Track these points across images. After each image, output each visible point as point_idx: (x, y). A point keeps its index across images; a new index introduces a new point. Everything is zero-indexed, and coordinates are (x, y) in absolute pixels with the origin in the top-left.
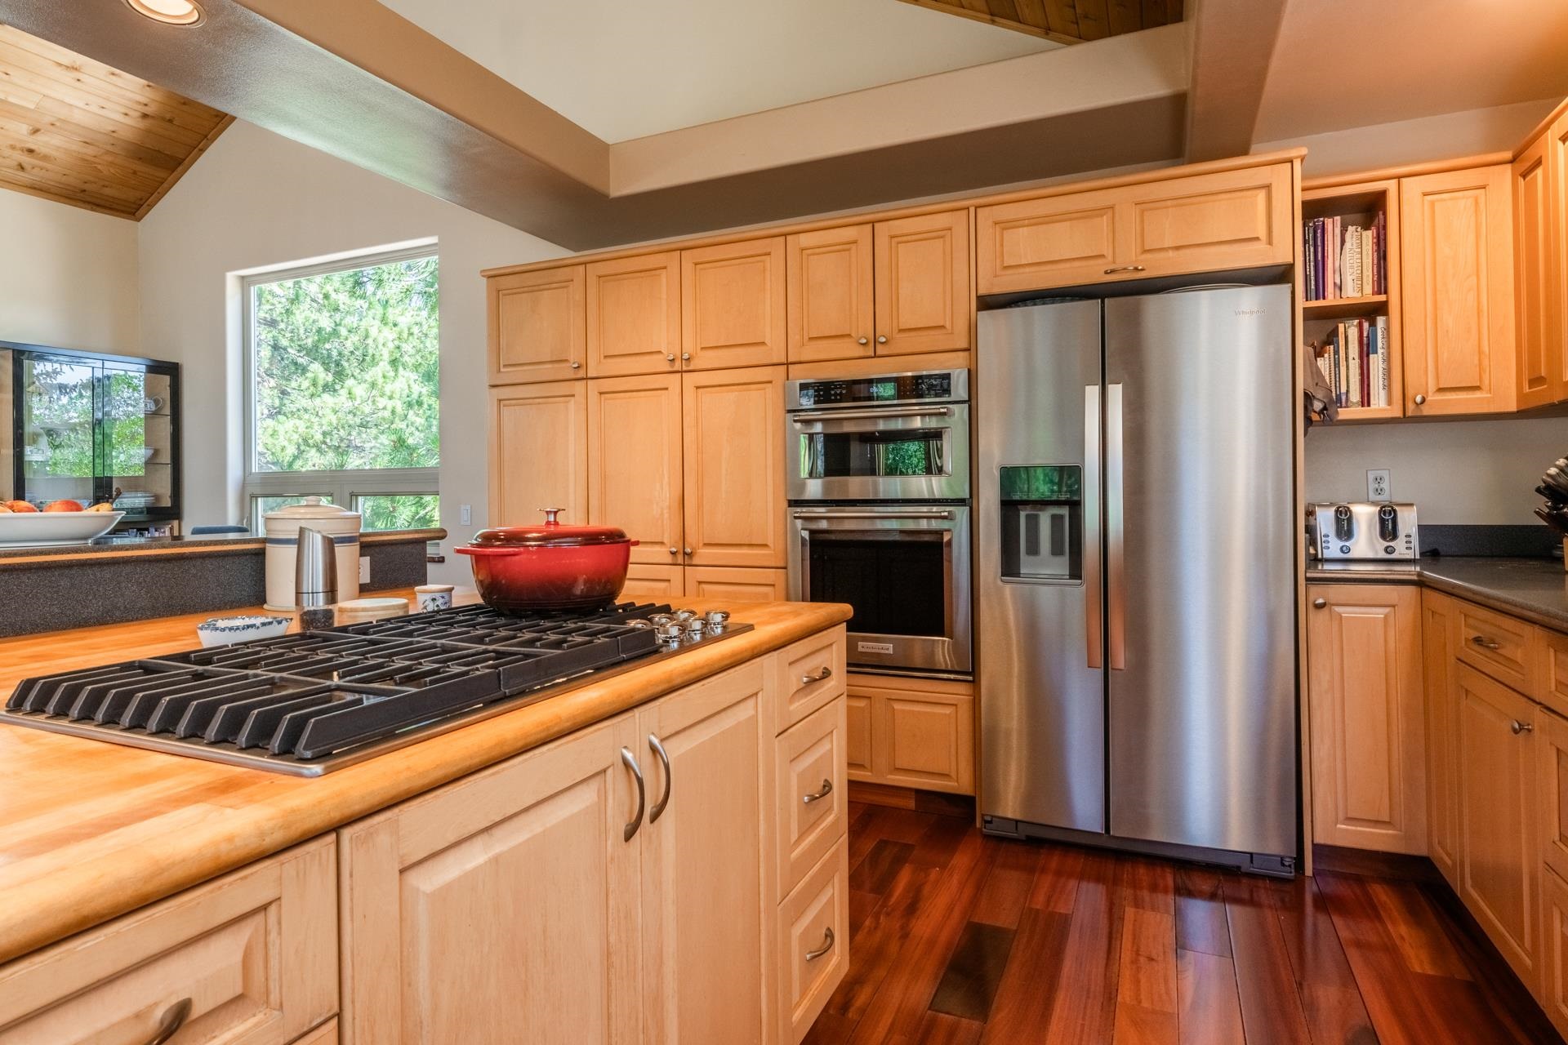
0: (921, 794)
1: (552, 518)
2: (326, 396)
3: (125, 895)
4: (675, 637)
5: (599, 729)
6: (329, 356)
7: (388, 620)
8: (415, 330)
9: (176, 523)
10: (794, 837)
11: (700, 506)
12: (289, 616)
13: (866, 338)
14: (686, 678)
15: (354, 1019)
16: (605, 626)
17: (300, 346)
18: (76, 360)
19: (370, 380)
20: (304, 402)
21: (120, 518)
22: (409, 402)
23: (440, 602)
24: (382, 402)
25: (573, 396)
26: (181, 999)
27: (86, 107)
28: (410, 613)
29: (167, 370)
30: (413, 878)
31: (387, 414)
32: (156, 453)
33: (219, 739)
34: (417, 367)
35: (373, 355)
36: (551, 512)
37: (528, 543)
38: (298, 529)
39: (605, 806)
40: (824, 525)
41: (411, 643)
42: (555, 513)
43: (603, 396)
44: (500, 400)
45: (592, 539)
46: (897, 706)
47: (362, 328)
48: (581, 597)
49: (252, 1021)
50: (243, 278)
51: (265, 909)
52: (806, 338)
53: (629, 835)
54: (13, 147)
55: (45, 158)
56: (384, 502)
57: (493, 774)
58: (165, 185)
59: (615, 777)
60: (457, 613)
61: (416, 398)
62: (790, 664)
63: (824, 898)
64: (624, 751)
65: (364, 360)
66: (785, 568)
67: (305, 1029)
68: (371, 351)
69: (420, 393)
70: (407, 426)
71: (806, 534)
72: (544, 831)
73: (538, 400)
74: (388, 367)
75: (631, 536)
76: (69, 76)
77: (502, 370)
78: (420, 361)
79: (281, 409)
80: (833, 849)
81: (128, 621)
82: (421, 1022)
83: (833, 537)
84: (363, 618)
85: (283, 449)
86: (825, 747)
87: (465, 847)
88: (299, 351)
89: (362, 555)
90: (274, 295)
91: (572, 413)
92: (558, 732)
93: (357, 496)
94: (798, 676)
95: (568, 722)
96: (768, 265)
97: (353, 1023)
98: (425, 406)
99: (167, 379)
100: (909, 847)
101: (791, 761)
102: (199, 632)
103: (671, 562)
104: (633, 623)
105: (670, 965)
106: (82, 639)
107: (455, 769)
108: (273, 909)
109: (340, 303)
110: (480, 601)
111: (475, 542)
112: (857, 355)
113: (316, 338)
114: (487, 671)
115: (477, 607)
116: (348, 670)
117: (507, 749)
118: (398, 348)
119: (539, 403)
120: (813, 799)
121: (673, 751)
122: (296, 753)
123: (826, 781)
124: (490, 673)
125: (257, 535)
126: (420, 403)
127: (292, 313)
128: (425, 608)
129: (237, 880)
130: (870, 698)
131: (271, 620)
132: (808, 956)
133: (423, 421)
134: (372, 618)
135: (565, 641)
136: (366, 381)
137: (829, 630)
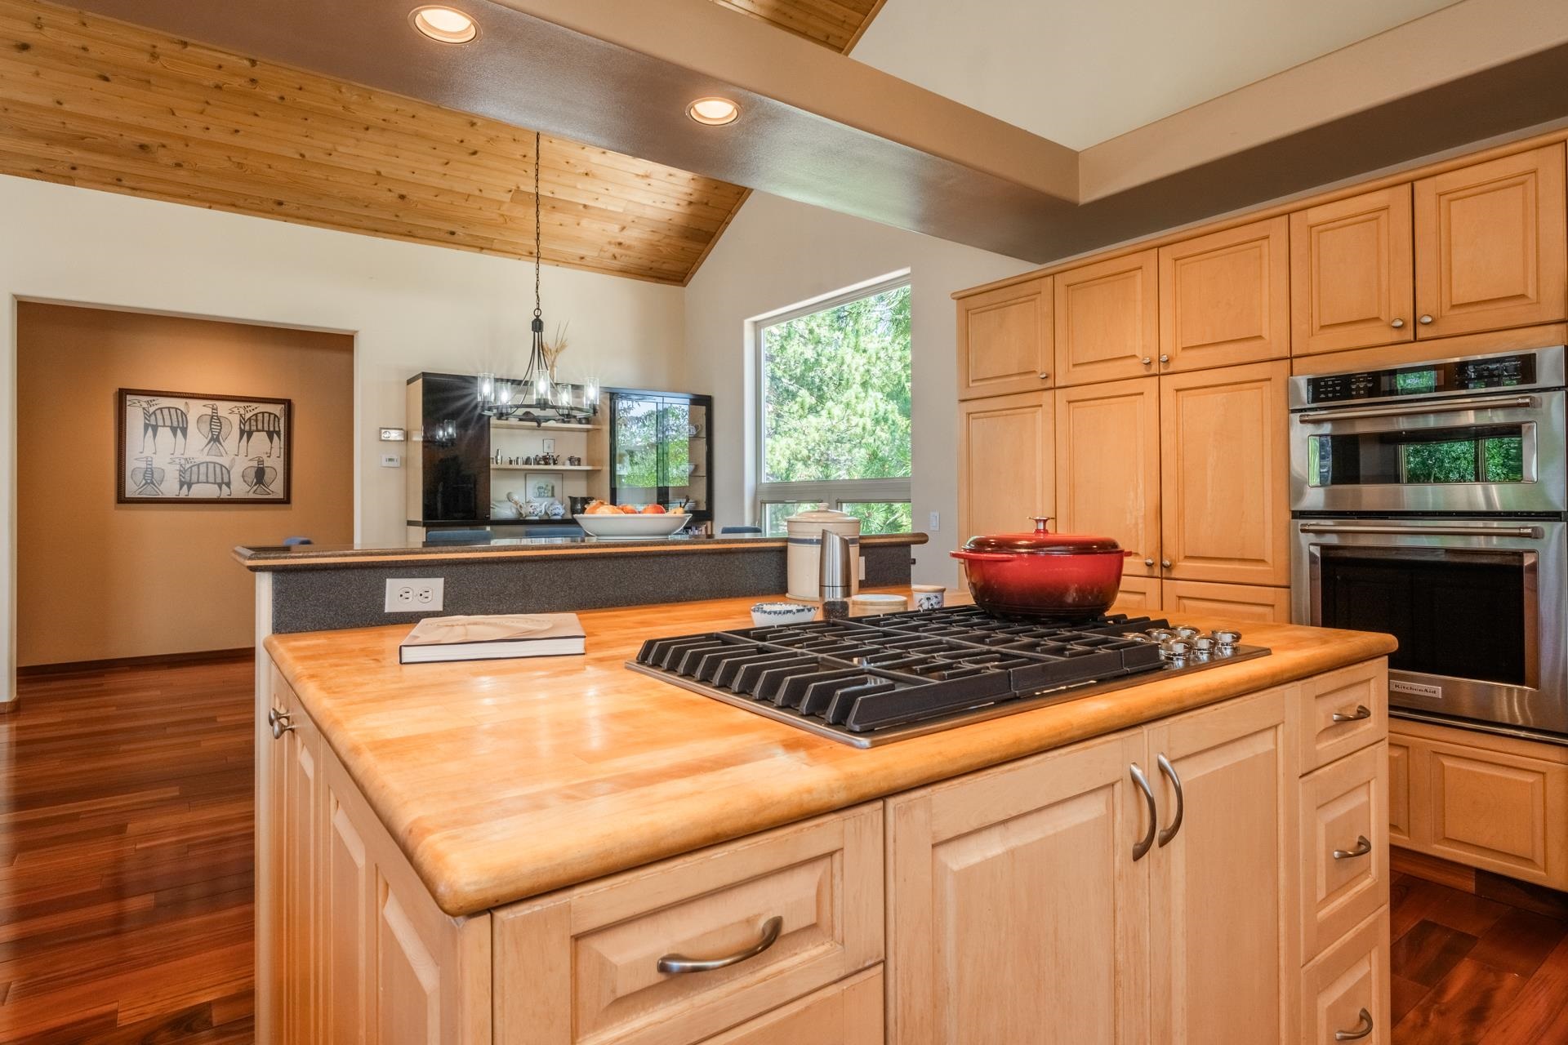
0: (1483, 876)
1: (1041, 526)
2: (811, 417)
3: (743, 822)
4: (1179, 655)
5: (1108, 742)
6: (813, 382)
7: (894, 615)
8: (882, 354)
9: (709, 523)
10: (1321, 895)
11: (1181, 514)
12: (814, 605)
13: (1402, 320)
14: (1198, 700)
15: (896, 969)
16: (1102, 636)
17: (790, 375)
18: (643, 397)
19: (845, 401)
20: (794, 423)
21: (688, 519)
22: (877, 419)
23: (933, 601)
24: (855, 420)
25: (1041, 406)
26: (776, 915)
27: (654, 204)
28: (909, 610)
29: (703, 402)
30: (942, 852)
31: (859, 430)
32: (696, 468)
33: (785, 704)
34: (881, 390)
35: (848, 379)
36: (1040, 520)
37: (1018, 550)
38: (821, 531)
39: (1113, 821)
40: (1333, 540)
41: (919, 638)
42: (1045, 521)
43: (1071, 404)
44: (969, 414)
45: (1084, 548)
46: (1448, 763)
47: (839, 357)
48: (1070, 605)
49: (821, 949)
50: (756, 323)
51: (831, 856)
52: (1316, 326)
53: (1139, 853)
54: (610, 243)
55: (629, 247)
56: (861, 508)
57: (1010, 770)
58: (703, 256)
59: (1123, 791)
60: (952, 613)
61: (883, 415)
62: (1317, 697)
63: (1359, 973)
64: (1132, 766)
65: (840, 384)
66: (1289, 587)
67: (860, 967)
68: (845, 376)
69: (886, 410)
70: (875, 440)
71: (1317, 551)
72: (1055, 835)
73: (1004, 412)
74: (860, 390)
75: (1123, 546)
76: (642, 183)
77: (971, 385)
78: (886, 381)
79: (777, 429)
80: (1370, 919)
81: (694, 600)
82: (948, 989)
83: (1348, 554)
84: (871, 611)
85: (779, 462)
86: (1358, 799)
87: (985, 834)
88: (790, 380)
89: (860, 556)
90: (772, 335)
91: (1040, 421)
92: (1070, 738)
93: (841, 503)
94: (1327, 712)
95: (1078, 730)
96: (1265, 250)
97: (896, 974)
98: (890, 422)
99: (703, 409)
100: (1472, 939)
101: (1318, 808)
102: (752, 613)
103: (1146, 574)
104: (1130, 636)
105: (1179, 1001)
106: (669, 611)
107: (979, 760)
108: (837, 856)
109: (822, 336)
110: (971, 602)
111: (968, 547)
112: (1390, 340)
113: (803, 368)
114: (998, 671)
115: (968, 608)
116: (872, 656)
117: (1024, 748)
118: (868, 371)
119: (1007, 415)
120: (1344, 856)
121: (1186, 774)
122: (848, 724)
123: (1361, 837)
124: (998, 674)
125: (765, 535)
126: (886, 420)
127: (785, 349)
128: (921, 606)
129: (812, 827)
130: (1407, 748)
131: (802, 608)
132: (1338, 1035)
133: (888, 435)
134: (880, 611)
135: (1038, 645)
136: (842, 402)
137: (1366, 663)
